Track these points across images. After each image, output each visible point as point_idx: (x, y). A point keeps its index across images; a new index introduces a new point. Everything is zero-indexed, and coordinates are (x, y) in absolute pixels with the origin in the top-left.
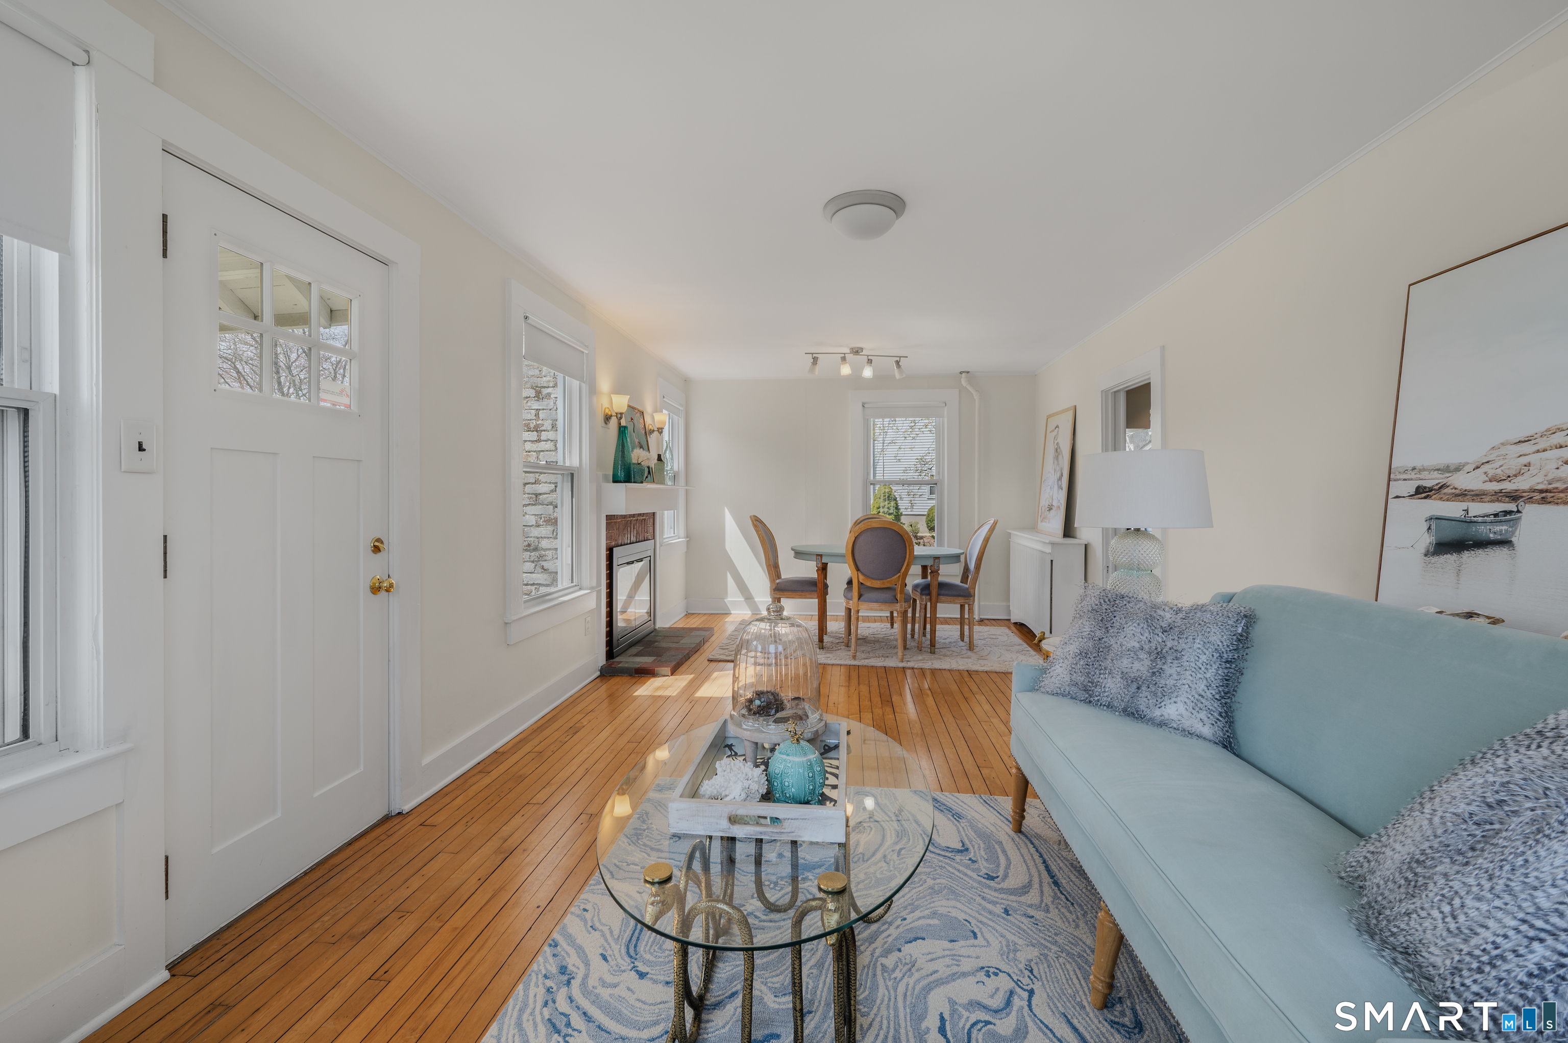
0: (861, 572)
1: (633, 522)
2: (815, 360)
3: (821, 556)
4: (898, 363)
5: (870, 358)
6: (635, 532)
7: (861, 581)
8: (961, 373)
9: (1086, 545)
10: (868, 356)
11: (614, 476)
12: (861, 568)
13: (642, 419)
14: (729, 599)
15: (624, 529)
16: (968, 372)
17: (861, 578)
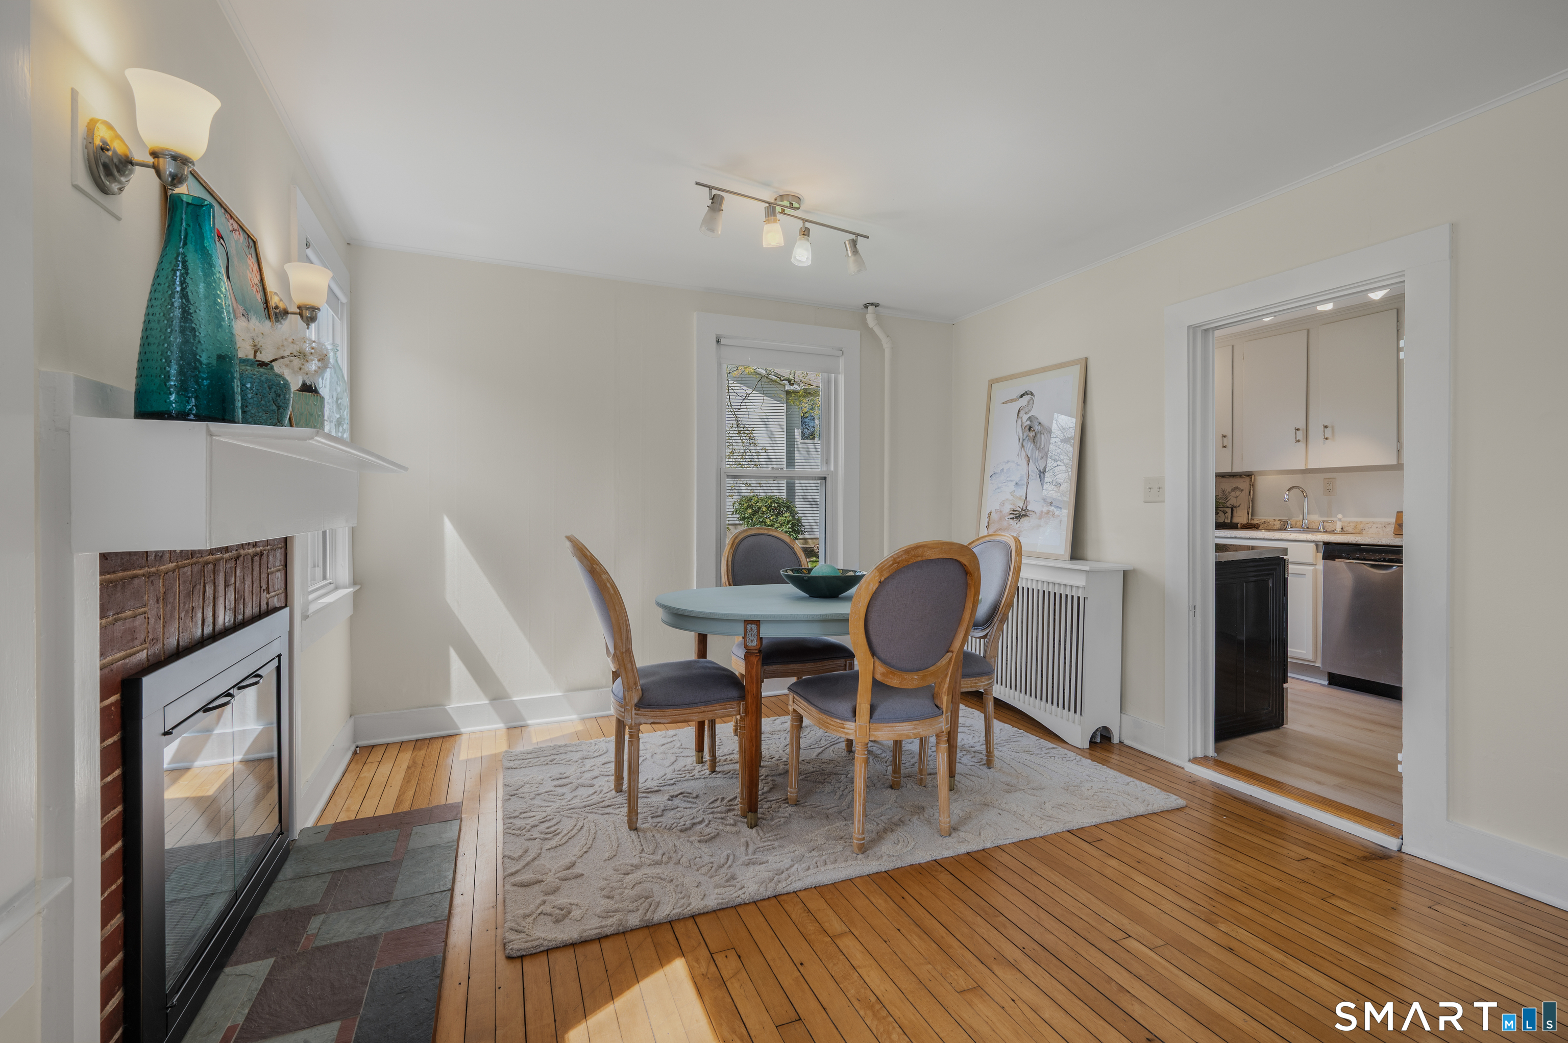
0: (879, 658)
1: (222, 567)
2: (716, 202)
3: (757, 623)
4: (854, 243)
5: (808, 225)
6: (231, 596)
7: (879, 677)
8: (866, 306)
9: (1125, 574)
10: (805, 221)
11: (141, 395)
12: (878, 650)
13: (252, 261)
14: (453, 705)
15: (190, 594)
16: (877, 305)
17: (880, 669)
